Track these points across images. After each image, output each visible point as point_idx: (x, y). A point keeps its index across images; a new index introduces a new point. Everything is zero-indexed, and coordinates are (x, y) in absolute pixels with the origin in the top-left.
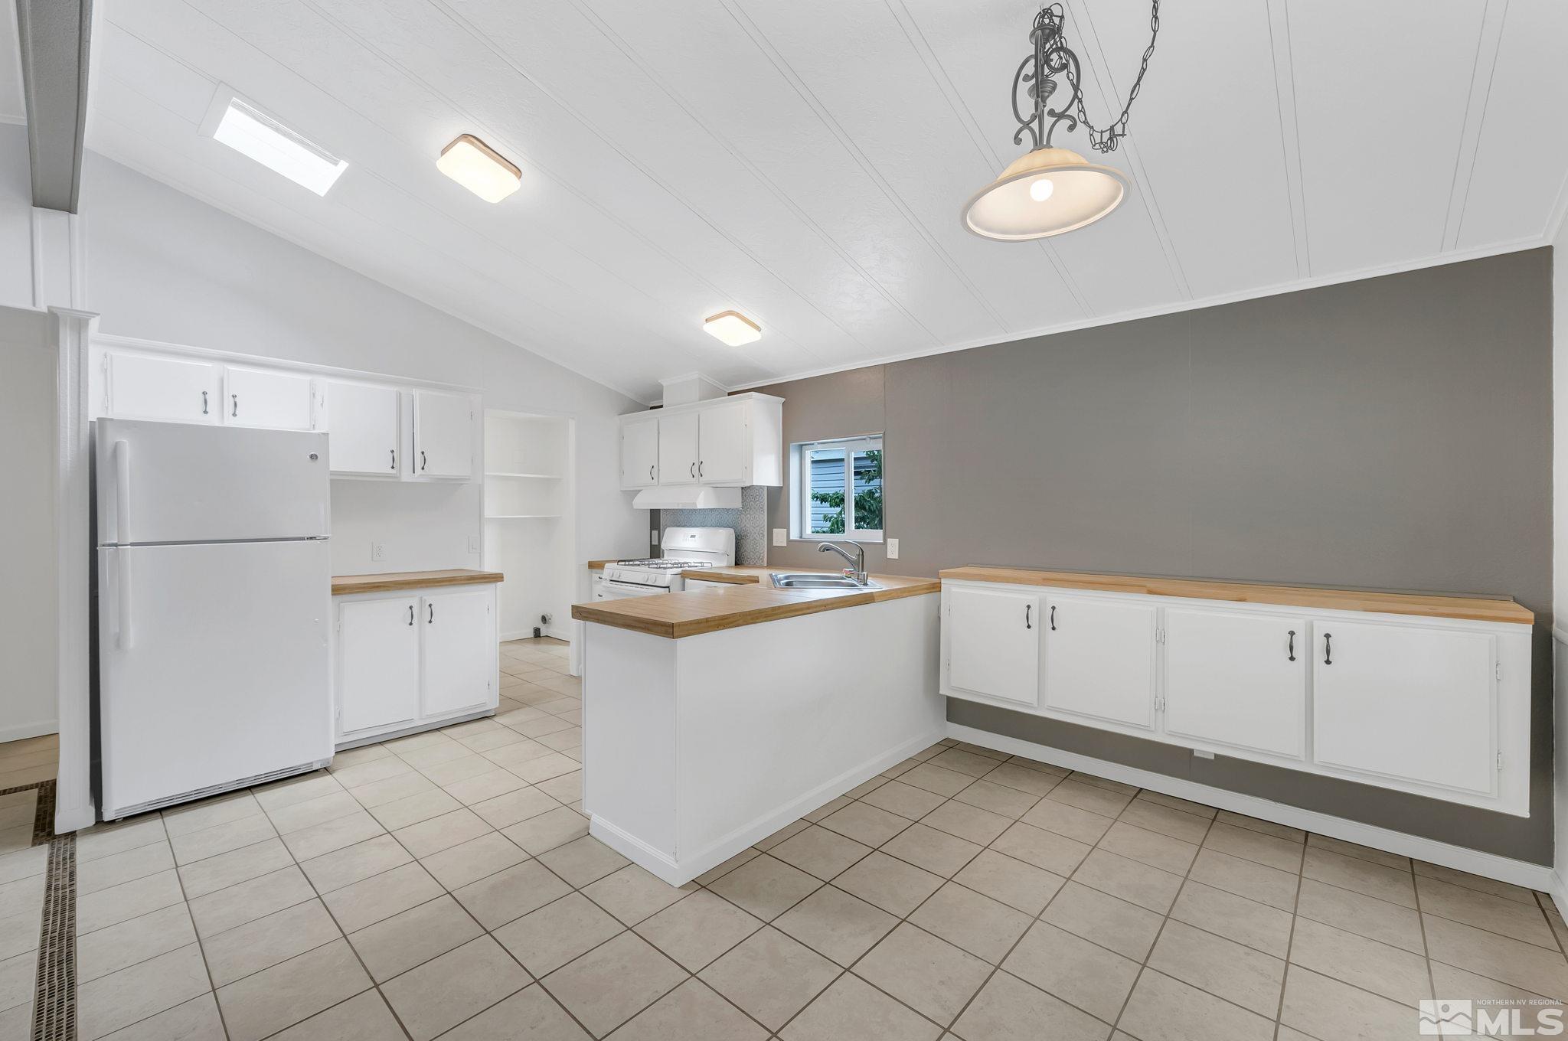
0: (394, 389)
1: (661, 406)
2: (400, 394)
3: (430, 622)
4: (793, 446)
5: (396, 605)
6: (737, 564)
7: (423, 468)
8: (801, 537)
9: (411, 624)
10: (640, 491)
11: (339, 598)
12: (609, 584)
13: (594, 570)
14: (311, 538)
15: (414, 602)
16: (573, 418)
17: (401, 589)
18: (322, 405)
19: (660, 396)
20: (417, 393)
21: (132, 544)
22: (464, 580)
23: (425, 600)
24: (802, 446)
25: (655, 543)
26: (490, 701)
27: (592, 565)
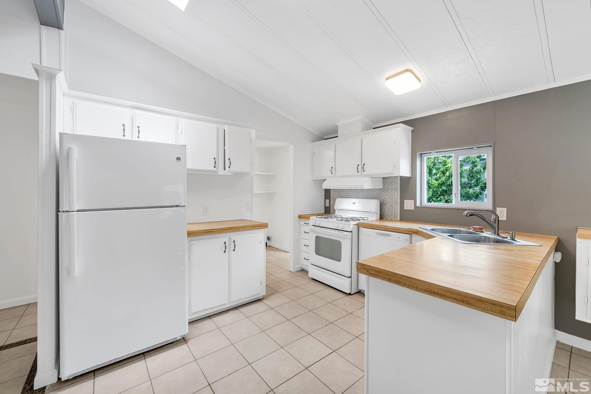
0: (215, 126)
1: (338, 137)
2: (218, 128)
3: (234, 250)
4: (418, 154)
5: (218, 241)
6: (380, 219)
7: (229, 167)
8: (421, 205)
9: (225, 252)
10: (325, 180)
11: (190, 238)
12: (313, 227)
13: (301, 219)
14: (177, 206)
15: (226, 239)
16: (292, 144)
17: (220, 233)
18: (181, 133)
19: (337, 132)
20: (226, 127)
21: (78, 211)
22: (250, 227)
23: (232, 239)
24: (422, 154)
25: (327, 205)
26: (261, 292)
27: (300, 217)
